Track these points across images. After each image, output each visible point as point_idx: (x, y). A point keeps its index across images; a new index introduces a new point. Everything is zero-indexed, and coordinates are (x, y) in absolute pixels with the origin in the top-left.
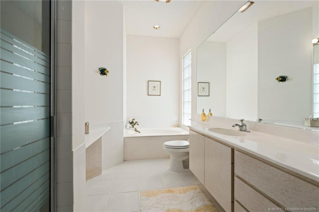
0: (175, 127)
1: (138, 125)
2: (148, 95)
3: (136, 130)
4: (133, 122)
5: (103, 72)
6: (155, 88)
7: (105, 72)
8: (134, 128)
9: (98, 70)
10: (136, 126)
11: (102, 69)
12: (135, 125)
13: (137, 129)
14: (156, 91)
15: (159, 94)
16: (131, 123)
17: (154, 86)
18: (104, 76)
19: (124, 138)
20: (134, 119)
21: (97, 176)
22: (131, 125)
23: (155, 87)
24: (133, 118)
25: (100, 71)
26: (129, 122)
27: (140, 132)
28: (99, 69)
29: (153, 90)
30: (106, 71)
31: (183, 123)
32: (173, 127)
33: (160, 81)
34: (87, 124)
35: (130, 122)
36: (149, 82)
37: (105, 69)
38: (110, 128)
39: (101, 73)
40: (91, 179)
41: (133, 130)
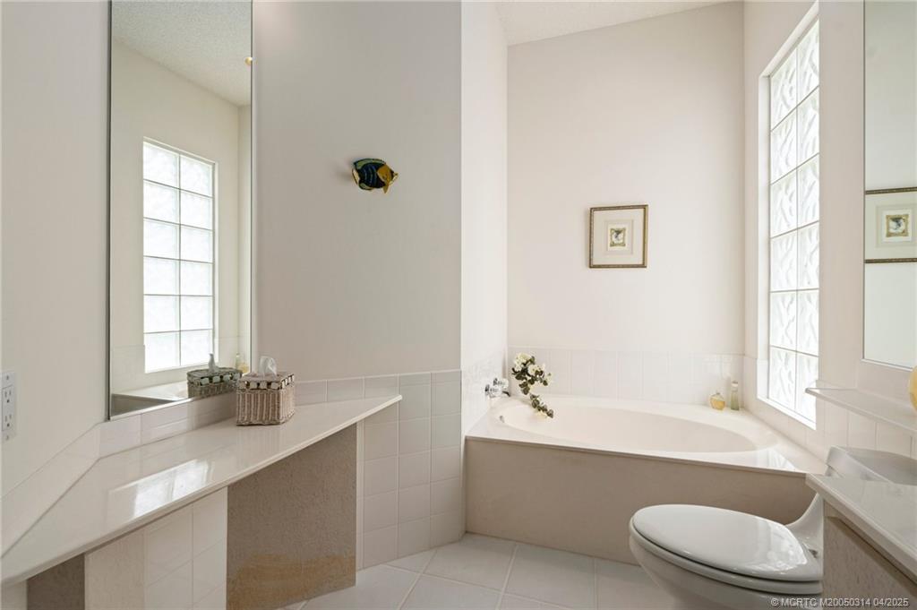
0: (721, 409)
1: (545, 383)
2: (592, 266)
3: (536, 405)
4: (525, 371)
5: (371, 175)
6: (621, 236)
7: (381, 174)
8: (528, 396)
9: (349, 169)
10: (535, 388)
11: (364, 163)
12: (532, 382)
13: (543, 401)
14: (625, 248)
15: (641, 263)
16: (521, 374)
17: (620, 227)
18: (375, 190)
19: (467, 440)
20: (532, 361)
21: (335, 589)
22: (521, 382)
23: (618, 232)
24: (530, 357)
25: (358, 171)
26: (513, 369)
27: (550, 415)
28: (355, 164)
29: (613, 244)
30: (381, 169)
31: (761, 395)
32: (705, 404)
33: (644, 207)
34: (274, 386)
35: (516, 370)
36: (596, 214)
37: (378, 165)
38: (400, 398)
39: (360, 182)
40: (308, 599)
41: (524, 402)
